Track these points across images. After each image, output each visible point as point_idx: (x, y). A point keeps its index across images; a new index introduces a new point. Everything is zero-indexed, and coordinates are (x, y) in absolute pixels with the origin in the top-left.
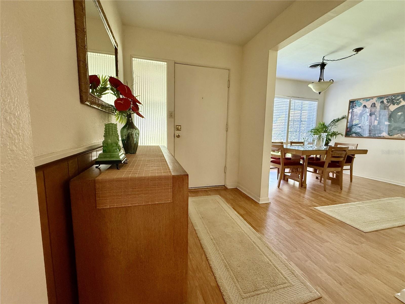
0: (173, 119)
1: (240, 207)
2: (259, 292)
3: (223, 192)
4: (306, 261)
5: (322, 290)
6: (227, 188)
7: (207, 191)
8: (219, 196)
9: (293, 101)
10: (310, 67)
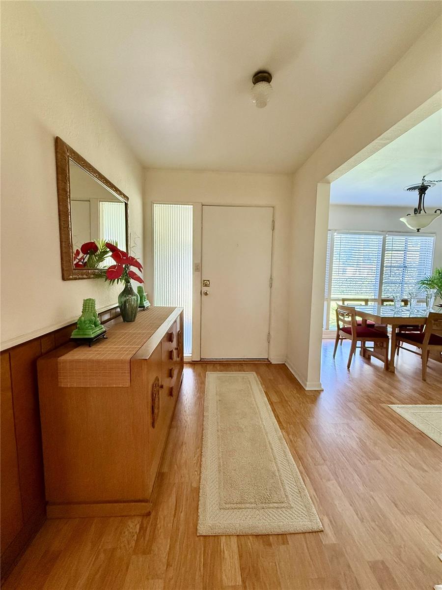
0: (199, 273)
1: (277, 392)
2: (243, 506)
3: (263, 369)
4: (329, 480)
5: (329, 522)
6: (271, 363)
7: (242, 365)
8: (254, 373)
9: (389, 238)
10: (408, 190)
